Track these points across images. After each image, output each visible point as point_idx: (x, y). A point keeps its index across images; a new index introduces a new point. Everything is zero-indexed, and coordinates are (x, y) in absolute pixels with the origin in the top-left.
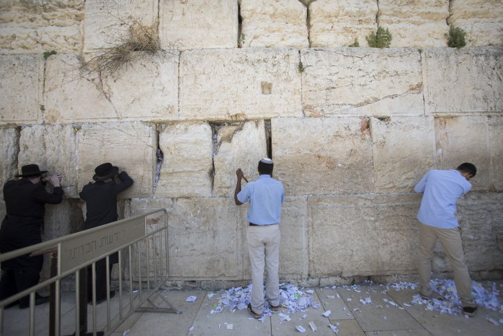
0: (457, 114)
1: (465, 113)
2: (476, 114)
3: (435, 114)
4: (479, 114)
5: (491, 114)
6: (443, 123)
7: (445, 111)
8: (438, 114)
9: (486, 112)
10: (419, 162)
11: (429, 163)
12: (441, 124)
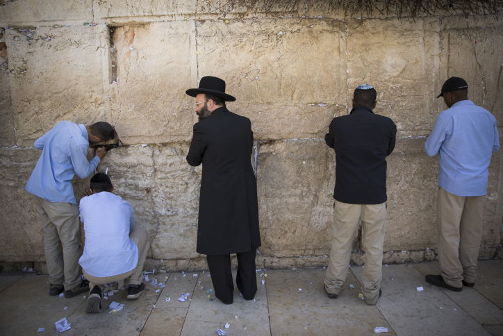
0: (146, 20)
1: (159, 16)
2: (177, 18)
3: (109, 22)
4: (183, 18)
5: (203, 18)
6: (129, 34)
7: (125, 14)
8: (114, 20)
9: (195, 14)
10: (80, 99)
11: (96, 101)
12: (126, 37)
